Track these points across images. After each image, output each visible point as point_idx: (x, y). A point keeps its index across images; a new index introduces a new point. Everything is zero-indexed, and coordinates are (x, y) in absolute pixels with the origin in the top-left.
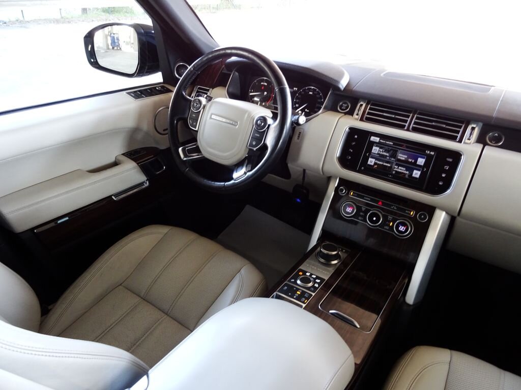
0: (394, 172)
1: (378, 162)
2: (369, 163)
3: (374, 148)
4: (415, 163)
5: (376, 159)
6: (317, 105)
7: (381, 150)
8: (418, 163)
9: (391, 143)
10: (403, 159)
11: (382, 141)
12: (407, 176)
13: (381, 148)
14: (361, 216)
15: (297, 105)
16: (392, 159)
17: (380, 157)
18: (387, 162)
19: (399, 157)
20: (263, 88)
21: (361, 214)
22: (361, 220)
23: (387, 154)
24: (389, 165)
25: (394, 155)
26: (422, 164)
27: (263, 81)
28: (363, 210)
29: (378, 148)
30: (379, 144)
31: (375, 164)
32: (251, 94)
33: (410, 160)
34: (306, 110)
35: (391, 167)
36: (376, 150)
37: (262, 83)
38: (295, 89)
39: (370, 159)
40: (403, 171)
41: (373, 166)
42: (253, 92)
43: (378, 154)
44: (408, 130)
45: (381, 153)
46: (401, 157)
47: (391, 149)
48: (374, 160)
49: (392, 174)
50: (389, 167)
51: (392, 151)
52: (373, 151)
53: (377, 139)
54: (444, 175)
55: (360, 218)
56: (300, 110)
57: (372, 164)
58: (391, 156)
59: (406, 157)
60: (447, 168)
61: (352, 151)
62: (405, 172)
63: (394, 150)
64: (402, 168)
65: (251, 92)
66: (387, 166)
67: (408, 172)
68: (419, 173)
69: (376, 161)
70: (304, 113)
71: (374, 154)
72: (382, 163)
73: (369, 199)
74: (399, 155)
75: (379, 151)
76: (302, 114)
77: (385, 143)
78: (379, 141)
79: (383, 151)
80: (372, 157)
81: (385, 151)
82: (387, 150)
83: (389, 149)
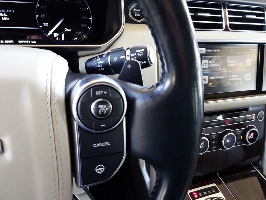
0: (229, 83)
1: (212, 78)
5: (209, 75)
6: (82, 18)
7: (211, 62)
8: (247, 65)
9: (218, 51)
10: (234, 65)
11: (208, 51)
13: (210, 60)
14: (214, 145)
15: (46, 24)
16: (224, 69)
18: (221, 74)
19: (230, 65)
21: (214, 143)
23: (218, 65)
25: (225, 65)
26: (250, 65)
28: (214, 138)
29: (207, 61)
30: (206, 56)
31: (209, 81)
34: (66, 29)
35: (225, 79)
40: (237, 79)
41: (208, 85)
43: (209, 68)
44: (227, 30)
45: (212, 66)
46: (231, 63)
47: (221, 58)
48: (207, 77)
49: (228, 87)
50: (223, 78)
53: (203, 50)
55: (213, 148)
56: (55, 31)
57: (207, 82)
58: (222, 67)
63: (223, 58)
64: (235, 76)
66: (221, 79)
67: (241, 79)
68: (250, 75)
69: (210, 78)
70: (63, 35)
71: (205, 70)
72: (216, 78)
73: (217, 123)
74: (229, 62)
75: (209, 64)
76: (60, 37)
77: (213, 52)
78: (206, 52)
79: (213, 63)
80: (205, 74)
81: (215, 62)
82: (216, 60)
83: (218, 58)
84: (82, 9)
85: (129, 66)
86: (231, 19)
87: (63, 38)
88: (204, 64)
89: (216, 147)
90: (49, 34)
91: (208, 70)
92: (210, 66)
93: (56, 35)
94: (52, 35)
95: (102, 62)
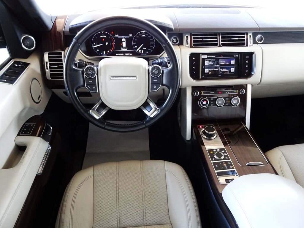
0: (221, 73)
1: (211, 70)
2: (206, 72)
3: (206, 62)
4: (230, 64)
6: (151, 43)
7: (210, 62)
8: (231, 64)
9: (214, 57)
10: (224, 63)
11: (208, 57)
12: (228, 73)
14: (212, 104)
15: (136, 47)
16: (218, 66)
17: (210, 67)
18: (216, 68)
19: (221, 64)
20: (103, 40)
21: (212, 102)
25: (218, 63)
26: (234, 64)
27: (101, 34)
28: (212, 100)
29: (208, 62)
30: (207, 59)
31: (209, 71)
32: (94, 47)
33: (227, 63)
34: (144, 48)
35: (218, 71)
36: (207, 63)
37: (101, 36)
38: (130, 35)
39: (206, 70)
40: (225, 71)
41: (208, 73)
42: (96, 45)
43: (209, 65)
44: (220, 46)
46: (222, 63)
47: (215, 60)
48: (208, 69)
49: (220, 74)
51: (216, 61)
52: (205, 64)
53: (206, 57)
54: (247, 66)
55: (212, 105)
56: (140, 49)
57: (208, 72)
59: (225, 62)
60: (247, 62)
61: (193, 68)
62: (227, 71)
63: (217, 60)
64: (225, 69)
65: (94, 45)
66: (216, 70)
67: (228, 71)
68: (234, 69)
69: (209, 70)
70: (143, 51)
72: (213, 70)
73: (213, 93)
76: (141, 52)
77: (211, 57)
78: (207, 57)
79: (211, 63)
80: (207, 68)
83: (214, 60)
84: (151, 39)
85: (164, 63)
86: (222, 41)
87: (142, 52)
90: (137, 51)
93: (140, 51)
94: (138, 51)
95: (157, 61)
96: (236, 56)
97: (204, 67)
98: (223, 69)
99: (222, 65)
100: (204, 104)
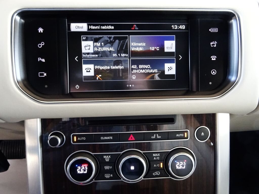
0: (134, 77)
1: (101, 68)
2: (85, 74)
3: (84, 43)
4: (161, 52)
5: (95, 62)
7: (98, 44)
8: (166, 50)
9: (110, 27)
10: (141, 49)
11: (92, 27)
12: (157, 78)
13: (96, 40)
14: (108, 172)
16: (123, 55)
18: (117, 63)
19: (133, 49)
21: (107, 168)
22: (110, 178)
23: (112, 49)
24: (120, 67)
25: (123, 48)
26: (173, 50)
28: (107, 160)
29: (91, 43)
30: (88, 34)
31: (97, 72)
33: (153, 49)
35: (125, 71)
39: (84, 67)
40: (148, 71)
41: (94, 77)
43: (95, 53)
45: (100, 49)
46: (136, 47)
47: (115, 38)
48: (92, 66)
49: (131, 82)
52: (84, 51)
53: (83, 27)
54: (214, 58)
55: (107, 176)
57: (92, 73)
58: (119, 52)
59: (144, 44)
60: (214, 44)
61: (43, 60)
62: (151, 71)
63: (120, 39)
64: (145, 66)
66: (119, 69)
67: (156, 71)
68: (173, 65)
69: (96, 67)
71: (88, 56)
72: (109, 68)
73: (111, 138)
74: (132, 44)
75: (94, 47)
77: (100, 29)
78: (88, 29)
79: (101, 46)
80: (88, 62)
81: (105, 45)
82: (108, 41)
83: (110, 38)
88: (85, 47)
89: (112, 175)
91: (93, 56)
92: (96, 49)
96: (181, 27)
97: (80, 58)
98: (141, 66)
99: (135, 54)
100: (82, 172)
